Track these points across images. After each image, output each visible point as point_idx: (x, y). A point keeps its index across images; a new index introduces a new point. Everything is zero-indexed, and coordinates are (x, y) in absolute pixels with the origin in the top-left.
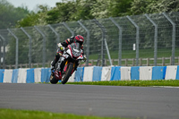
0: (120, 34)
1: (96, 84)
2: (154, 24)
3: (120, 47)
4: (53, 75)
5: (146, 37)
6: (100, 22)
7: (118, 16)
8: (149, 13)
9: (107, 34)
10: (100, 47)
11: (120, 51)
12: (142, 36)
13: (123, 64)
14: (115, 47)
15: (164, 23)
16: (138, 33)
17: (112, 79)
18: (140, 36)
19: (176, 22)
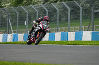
0: (18, 16)
1: (4, 43)
2: (36, 11)
3: (18, 23)
4: (29, 39)
5: (32, 18)
6: (6, 9)
7: (16, 6)
8: (33, 4)
9: (10, 16)
10: (6, 23)
11: (18, 25)
12: (30, 17)
13: (19, 32)
14: (15, 23)
15: (42, 10)
16: (27, 15)
17: (13, 40)
18: (29, 17)
19: (48, 9)
